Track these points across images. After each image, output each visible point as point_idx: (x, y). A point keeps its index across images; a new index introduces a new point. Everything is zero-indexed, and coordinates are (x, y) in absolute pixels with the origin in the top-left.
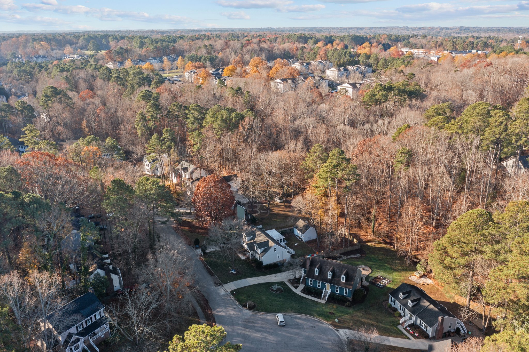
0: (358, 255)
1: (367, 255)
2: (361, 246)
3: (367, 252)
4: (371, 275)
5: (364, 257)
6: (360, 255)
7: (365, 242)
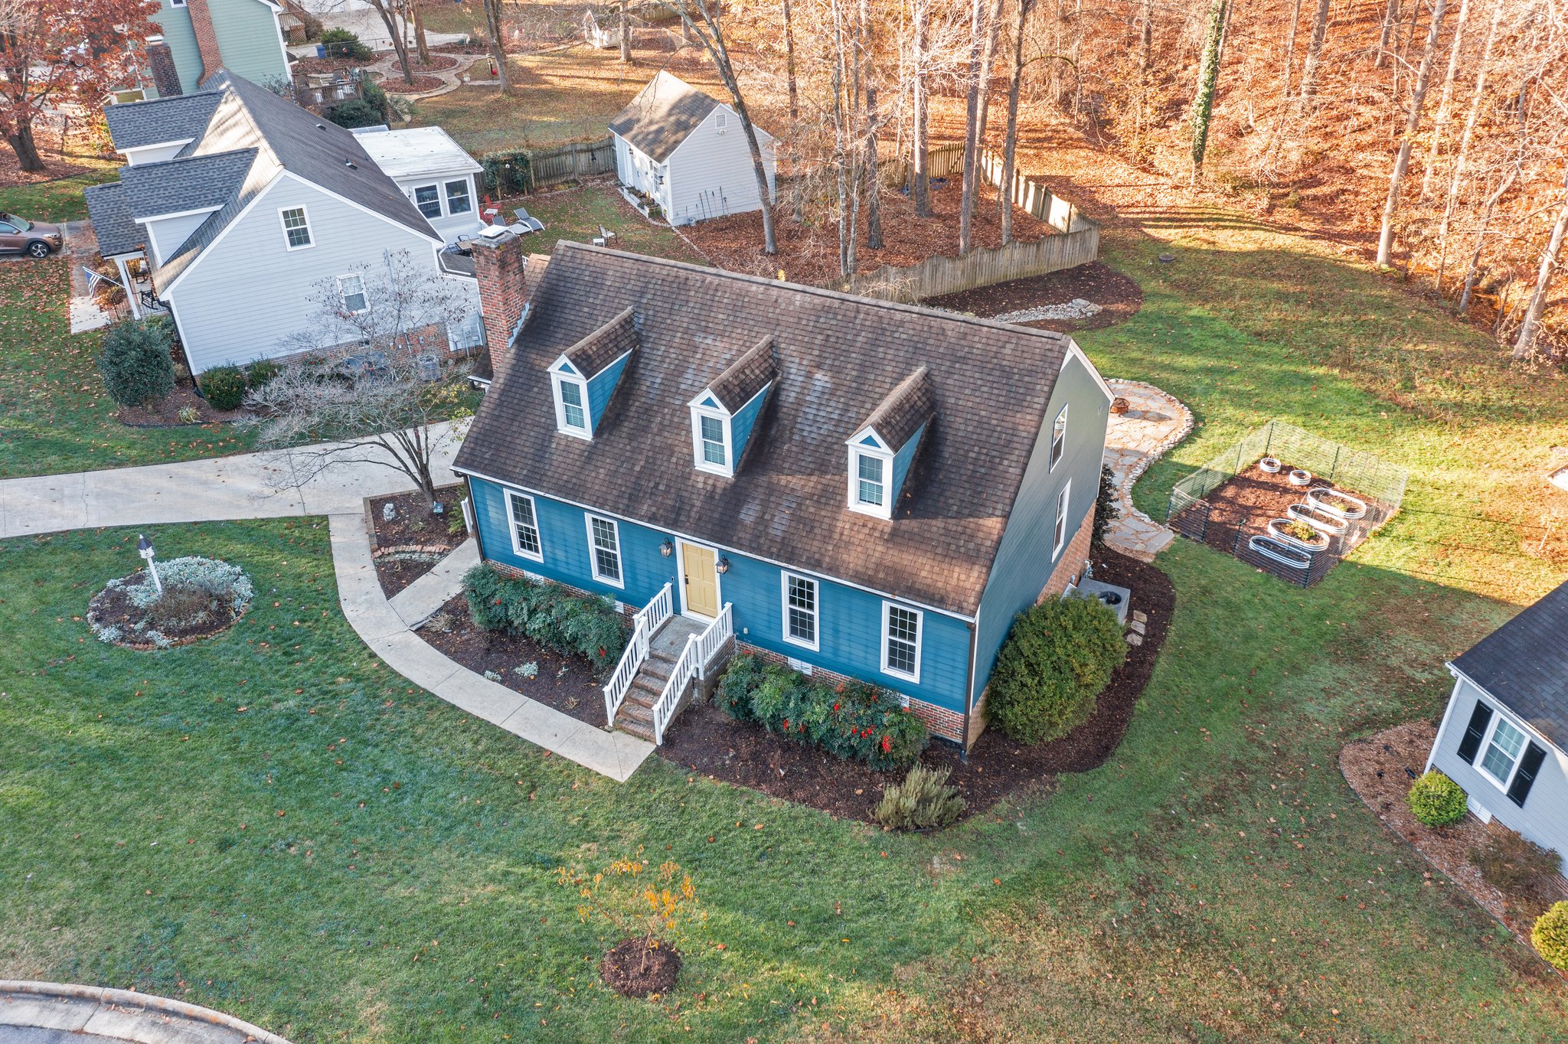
0: (1079, 307)
1: (1148, 307)
2: (1102, 250)
3: (1150, 286)
4: (1186, 457)
5: (1125, 316)
6: (1097, 308)
7: (1137, 224)
